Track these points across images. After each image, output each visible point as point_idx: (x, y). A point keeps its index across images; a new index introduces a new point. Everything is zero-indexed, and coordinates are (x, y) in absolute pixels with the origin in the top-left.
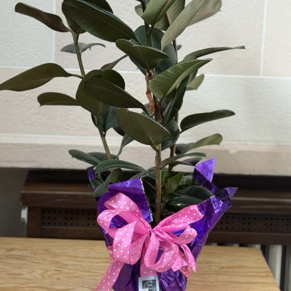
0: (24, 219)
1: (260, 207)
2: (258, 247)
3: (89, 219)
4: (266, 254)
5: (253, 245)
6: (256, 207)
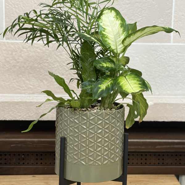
1: (172, 146)
3: (37, 159)
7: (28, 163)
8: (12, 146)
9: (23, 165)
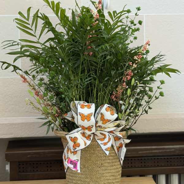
0: (7, 170)
1: (151, 151)
2: (151, 176)
3: (47, 167)
4: (156, 180)
5: (148, 176)
6: (148, 152)
7: (37, 170)
8: (28, 156)
9: (36, 172)
